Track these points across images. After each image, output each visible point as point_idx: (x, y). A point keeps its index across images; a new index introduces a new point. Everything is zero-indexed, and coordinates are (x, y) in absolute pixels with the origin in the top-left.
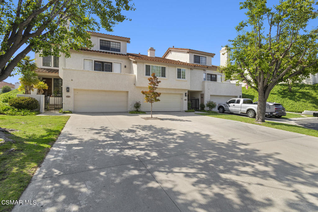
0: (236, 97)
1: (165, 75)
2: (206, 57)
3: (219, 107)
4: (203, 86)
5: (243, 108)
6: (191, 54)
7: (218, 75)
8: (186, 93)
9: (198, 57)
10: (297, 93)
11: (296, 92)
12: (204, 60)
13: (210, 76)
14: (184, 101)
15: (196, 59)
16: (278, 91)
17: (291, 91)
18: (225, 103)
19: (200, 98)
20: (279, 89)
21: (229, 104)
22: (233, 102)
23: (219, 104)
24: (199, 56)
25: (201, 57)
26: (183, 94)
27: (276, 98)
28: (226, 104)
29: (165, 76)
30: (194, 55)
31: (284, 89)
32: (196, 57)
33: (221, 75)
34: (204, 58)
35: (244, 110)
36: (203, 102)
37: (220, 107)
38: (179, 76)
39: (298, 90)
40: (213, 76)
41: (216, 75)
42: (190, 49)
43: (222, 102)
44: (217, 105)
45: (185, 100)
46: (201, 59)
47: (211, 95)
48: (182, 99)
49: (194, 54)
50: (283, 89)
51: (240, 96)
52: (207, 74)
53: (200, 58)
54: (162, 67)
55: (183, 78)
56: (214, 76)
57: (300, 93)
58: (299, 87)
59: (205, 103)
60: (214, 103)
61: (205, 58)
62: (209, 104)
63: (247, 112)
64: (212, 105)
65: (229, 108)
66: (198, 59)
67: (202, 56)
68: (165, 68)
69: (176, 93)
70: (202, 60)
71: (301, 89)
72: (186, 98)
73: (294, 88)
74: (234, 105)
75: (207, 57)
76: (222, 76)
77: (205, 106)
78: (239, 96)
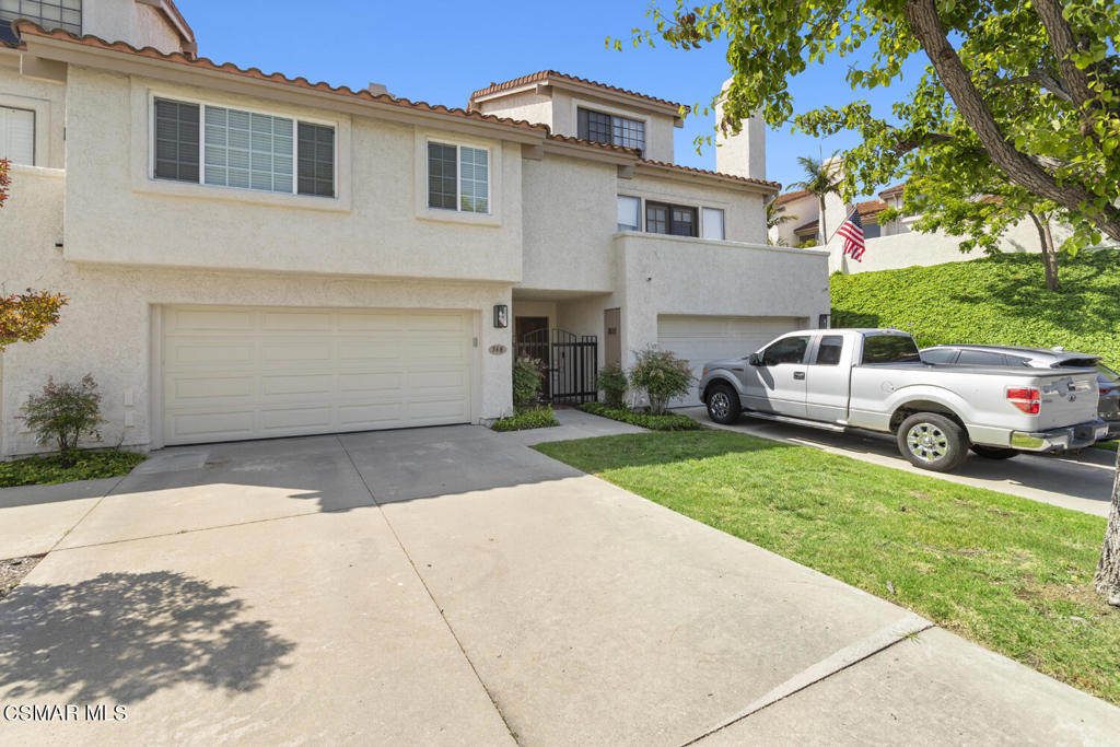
0: (801, 322)
1: (331, 185)
2: (643, 122)
3: (707, 388)
4: (616, 263)
5: (864, 395)
6: (563, 100)
7: (704, 208)
8: (499, 308)
9: (601, 119)
10: (1088, 295)
11: (1083, 289)
12: (633, 135)
13: (661, 215)
14: (489, 358)
15: (593, 127)
16: (991, 288)
17: (1053, 285)
18: (740, 364)
19: (599, 332)
20: (992, 280)
21: (771, 369)
22: (792, 352)
23: (706, 370)
24: (608, 116)
25: (616, 122)
26: (480, 311)
27: (991, 322)
28: (745, 364)
29: (329, 192)
30: (580, 109)
31: (1017, 276)
32: (592, 117)
33: (722, 211)
34: (633, 126)
35: (875, 412)
36: (619, 361)
37: (716, 386)
38: (442, 194)
39: (1089, 278)
40: (677, 216)
41: (694, 211)
42: (551, 72)
43: (727, 354)
44: (698, 373)
45: (497, 350)
46: (616, 132)
47: (662, 317)
48: (476, 343)
49: (576, 102)
50: (1011, 277)
51: (823, 317)
52: (648, 203)
53: (609, 126)
54: (300, 124)
55: (466, 208)
56: (687, 217)
57: (1103, 291)
58: (1091, 264)
59: (629, 363)
60: (677, 362)
61: (640, 128)
62: (650, 368)
63: (894, 425)
64: (661, 374)
65: (770, 393)
66: (602, 129)
67: (622, 118)
68: (331, 131)
69: (428, 305)
70: (626, 134)
71: (1101, 271)
72: (506, 337)
73: (1068, 270)
74: (799, 376)
75: (649, 119)
76: (727, 215)
77: (624, 382)
78: (815, 320)
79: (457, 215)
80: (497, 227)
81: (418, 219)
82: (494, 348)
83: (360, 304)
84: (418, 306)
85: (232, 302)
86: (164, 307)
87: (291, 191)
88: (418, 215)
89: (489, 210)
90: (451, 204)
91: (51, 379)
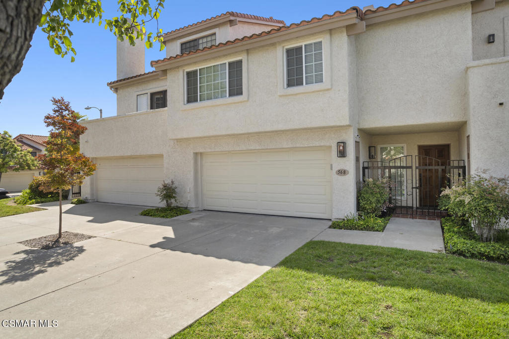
79: (304, 88)
80: (328, 90)
81: (280, 96)
82: (339, 171)
83: (263, 148)
84: (292, 146)
85: (216, 150)
86: (201, 154)
87: (226, 97)
88: (279, 94)
89: (324, 80)
90: (299, 83)
91: (164, 181)
